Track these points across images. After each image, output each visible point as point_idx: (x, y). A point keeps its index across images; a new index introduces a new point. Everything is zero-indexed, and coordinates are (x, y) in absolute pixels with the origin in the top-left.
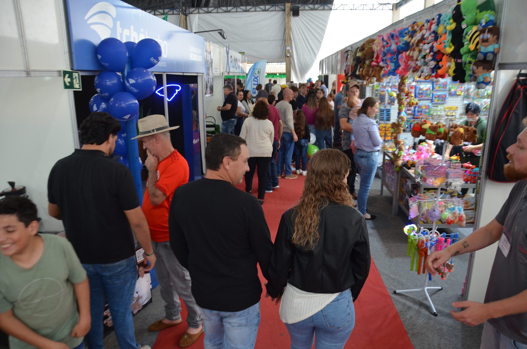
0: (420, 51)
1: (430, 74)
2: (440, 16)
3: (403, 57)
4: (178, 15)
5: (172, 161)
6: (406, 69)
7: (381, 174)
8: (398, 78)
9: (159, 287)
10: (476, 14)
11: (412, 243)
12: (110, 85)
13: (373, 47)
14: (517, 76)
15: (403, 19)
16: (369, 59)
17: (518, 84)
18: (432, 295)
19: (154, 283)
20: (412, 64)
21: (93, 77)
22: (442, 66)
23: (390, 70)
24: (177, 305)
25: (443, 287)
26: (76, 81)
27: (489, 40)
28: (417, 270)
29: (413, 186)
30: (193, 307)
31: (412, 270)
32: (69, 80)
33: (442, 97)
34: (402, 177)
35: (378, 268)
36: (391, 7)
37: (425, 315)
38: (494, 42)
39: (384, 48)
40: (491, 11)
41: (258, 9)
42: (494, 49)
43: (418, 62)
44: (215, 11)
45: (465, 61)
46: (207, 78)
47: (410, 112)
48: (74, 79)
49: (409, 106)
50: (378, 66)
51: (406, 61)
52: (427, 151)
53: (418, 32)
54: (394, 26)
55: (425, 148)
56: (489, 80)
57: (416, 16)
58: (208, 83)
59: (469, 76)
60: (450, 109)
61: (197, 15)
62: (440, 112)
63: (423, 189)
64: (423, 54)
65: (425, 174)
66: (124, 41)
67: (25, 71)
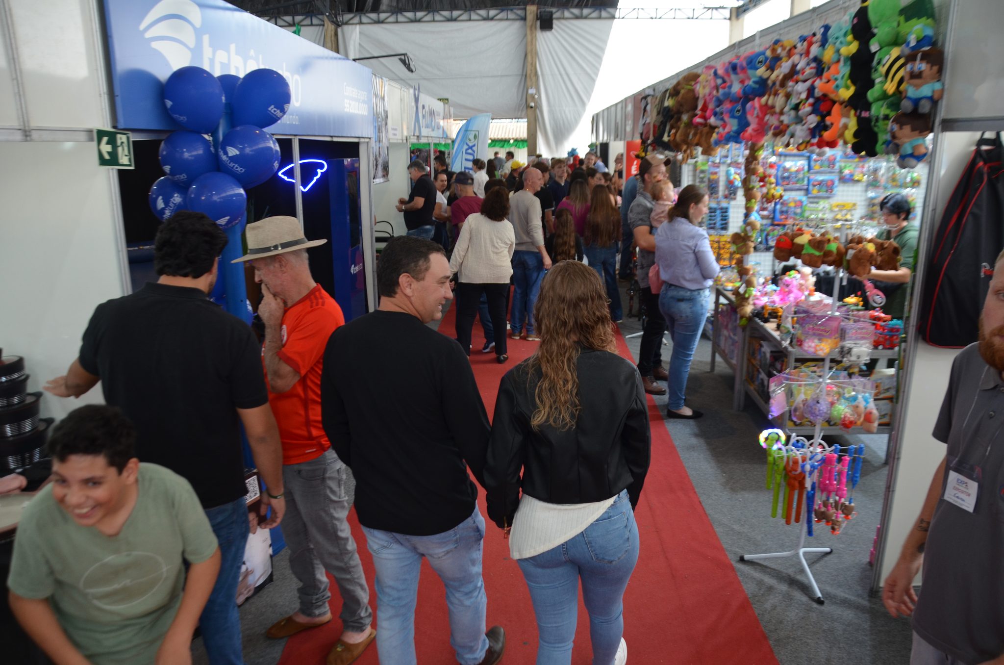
0: (788, 96)
1: (808, 139)
2: (827, 28)
3: (754, 108)
4: (321, 27)
5: (311, 307)
6: (761, 131)
7: (710, 333)
8: (743, 148)
9: (286, 552)
10: (899, 25)
11: (774, 464)
12: (190, 158)
13: (696, 87)
14: (976, 143)
15: (754, 35)
16: (688, 112)
17: (978, 159)
18: (813, 563)
19: (276, 543)
20: (772, 120)
21: (157, 143)
22: (832, 124)
23: (728, 133)
24: (323, 587)
25: (833, 548)
26: (123, 149)
27: (924, 75)
28: (785, 517)
29: (775, 354)
30: (354, 591)
31: (774, 515)
32: (109, 148)
33: (826, 184)
34: (752, 337)
35: (709, 511)
36: (727, 13)
37: (800, 602)
38: (933, 78)
39: (718, 91)
40: (928, 18)
41: (474, 16)
42: (933, 91)
43: (783, 118)
44: (392, 19)
45: (877, 114)
46: (378, 148)
47: (765, 213)
48: (119, 146)
49: (766, 201)
50: (705, 125)
51: (760, 115)
52: (801, 288)
53: (784, 59)
54: (737, 48)
55: (795, 283)
56: (923, 151)
57: (780, 29)
58: (380, 157)
59: (884, 143)
60: (842, 207)
61: (358, 26)
62: (822, 213)
63: (793, 360)
64: (794, 101)
65: (800, 332)
66: (217, 73)
67: (20, 129)
